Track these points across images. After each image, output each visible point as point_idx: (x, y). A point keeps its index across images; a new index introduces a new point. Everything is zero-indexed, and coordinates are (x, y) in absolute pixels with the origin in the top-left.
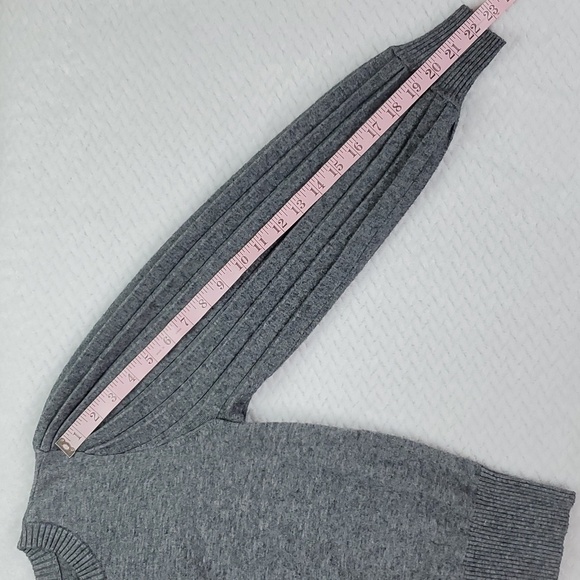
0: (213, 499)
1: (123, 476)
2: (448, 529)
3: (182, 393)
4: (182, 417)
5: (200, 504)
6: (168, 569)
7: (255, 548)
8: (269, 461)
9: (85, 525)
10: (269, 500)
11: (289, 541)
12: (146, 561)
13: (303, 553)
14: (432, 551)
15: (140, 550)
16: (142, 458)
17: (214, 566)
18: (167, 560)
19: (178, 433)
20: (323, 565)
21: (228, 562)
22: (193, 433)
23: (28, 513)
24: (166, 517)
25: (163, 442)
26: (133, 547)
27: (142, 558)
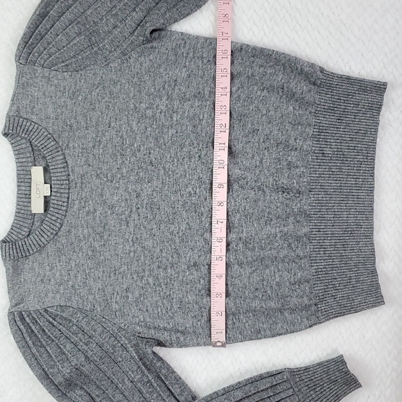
0: (141, 102)
1: (78, 87)
2: (301, 112)
3: (119, 30)
4: (118, 46)
5: (132, 106)
6: (111, 150)
7: (170, 135)
8: (179, 74)
9: (51, 122)
10: (180, 100)
11: (194, 126)
12: (94, 147)
13: (204, 135)
14: (290, 129)
15: (90, 140)
16: (91, 75)
17: (142, 149)
18: (109, 146)
19: (116, 57)
21: (152, 145)
22: (127, 57)
23: (10, 110)
24: (109, 116)
25: (106, 63)
26: (85, 137)
27: (91, 145)
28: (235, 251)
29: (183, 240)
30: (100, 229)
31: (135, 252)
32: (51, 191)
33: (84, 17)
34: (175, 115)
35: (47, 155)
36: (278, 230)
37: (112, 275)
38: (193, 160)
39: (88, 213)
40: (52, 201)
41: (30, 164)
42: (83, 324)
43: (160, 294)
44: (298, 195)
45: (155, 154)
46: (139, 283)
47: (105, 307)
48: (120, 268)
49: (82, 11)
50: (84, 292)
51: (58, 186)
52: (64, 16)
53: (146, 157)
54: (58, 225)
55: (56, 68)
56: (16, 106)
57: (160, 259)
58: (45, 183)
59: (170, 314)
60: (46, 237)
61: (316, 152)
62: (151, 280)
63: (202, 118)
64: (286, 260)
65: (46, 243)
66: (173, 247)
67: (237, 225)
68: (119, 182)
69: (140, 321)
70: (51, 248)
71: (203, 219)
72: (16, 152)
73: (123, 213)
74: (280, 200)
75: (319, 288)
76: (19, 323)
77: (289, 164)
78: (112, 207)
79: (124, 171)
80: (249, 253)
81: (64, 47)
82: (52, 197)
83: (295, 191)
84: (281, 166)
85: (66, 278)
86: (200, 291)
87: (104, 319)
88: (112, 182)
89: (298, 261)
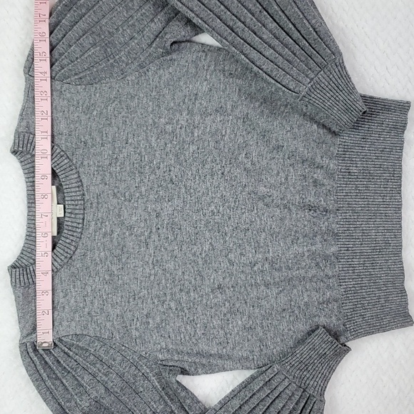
0: (160, 117)
3: (136, 41)
4: (135, 59)
5: (151, 121)
6: (128, 168)
7: (191, 151)
8: (200, 87)
9: (64, 138)
10: (201, 115)
11: (216, 142)
12: (110, 164)
13: (226, 150)
15: (106, 157)
16: (106, 88)
17: (162, 166)
18: (127, 163)
19: (133, 70)
20: (240, 159)
21: (173, 162)
22: (145, 69)
23: (19, 125)
24: (126, 131)
25: (122, 76)
26: (101, 154)
27: (107, 162)
28: (262, 271)
29: (206, 261)
30: (118, 252)
31: (155, 275)
32: (65, 212)
33: (99, 27)
34: (196, 130)
35: (60, 174)
36: (305, 249)
37: (131, 300)
38: (215, 178)
39: (105, 234)
40: (66, 223)
42: (101, 353)
43: (183, 319)
44: (324, 213)
45: (176, 171)
46: (160, 308)
47: (124, 334)
48: (140, 293)
49: (96, 20)
50: (101, 319)
51: (72, 207)
52: (77, 26)
53: (166, 174)
54: (72, 248)
55: (68, 80)
56: (25, 121)
57: (182, 282)
58: (58, 204)
59: (194, 340)
60: (59, 261)
61: (342, 170)
62: (173, 305)
63: (224, 133)
64: (315, 279)
65: (59, 267)
66: (196, 269)
67: (262, 245)
68: (137, 201)
69: (162, 348)
70: (64, 274)
71: (227, 238)
72: (26, 171)
73: (142, 234)
74: (307, 217)
75: (347, 307)
76: (32, 355)
77: (315, 182)
78: (130, 228)
79: (143, 189)
80: (277, 274)
81: (77, 58)
82: (67, 219)
83: (322, 209)
84: (307, 183)
85: (81, 305)
86: (225, 315)
87: (123, 348)
88: (130, 201)
89: (326, 281)
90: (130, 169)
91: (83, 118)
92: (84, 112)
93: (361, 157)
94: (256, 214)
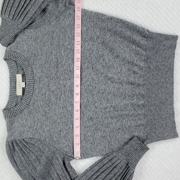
1: (37, 36)
2: (139, 49)
8: (83, 29)
10: (83, 41)
12: (45, 64)
13: (94, 58)
14: (134, 56)
17: (66, 64)
18: (51, 63)
20: (100, 61)
21: (71, 62)
22: (59, 18)
26: (41, 59)
28: (109, 112)
29: (85, 107)
30: (48, 102)
31: (64, 113)
32: (26, 85)
35: (24, 68)
36: (129, 102)
37: (53, 124)
38: (89, 70)
39: (43, 94)
40: (26, 89)
41: (16, 73)
42: (41, 146)
44: (138, 86)
46: (66, 127)
47: (50, 139)
48: (57, 120)
50: (41, 132)
51: (28, 82)
53: (68, 68)
54: (29, 100)
58: (23, 81)
60: (24, 106)
61: (146, 67)
63: (93, 50)
64: (133, 116)
65: (24, 109)
67: (110, 100)
68: (56, 80)
70: (26, 111)
71: (95, 97)
72: (10, 68)
73: (58, 94)
74: (130, 88)
75: (148, 128)
77: (134, 72)
78: (53, 92)
80: (116, 113)
83: (137, 84)
84: (130, 73)
85: (33, 125)
86: (93, 131)
87: (50, 145)
88: (52, 80)
89: (138, 116)
90: (53, 65)
91: (34, 43)
92: (34, 41)
93: (155, 61)
94: (107, 86)
